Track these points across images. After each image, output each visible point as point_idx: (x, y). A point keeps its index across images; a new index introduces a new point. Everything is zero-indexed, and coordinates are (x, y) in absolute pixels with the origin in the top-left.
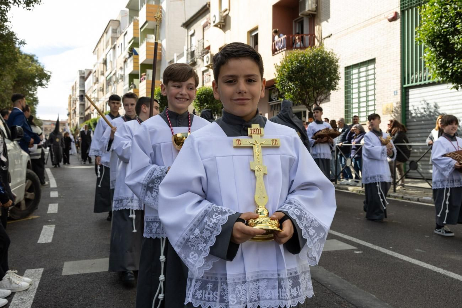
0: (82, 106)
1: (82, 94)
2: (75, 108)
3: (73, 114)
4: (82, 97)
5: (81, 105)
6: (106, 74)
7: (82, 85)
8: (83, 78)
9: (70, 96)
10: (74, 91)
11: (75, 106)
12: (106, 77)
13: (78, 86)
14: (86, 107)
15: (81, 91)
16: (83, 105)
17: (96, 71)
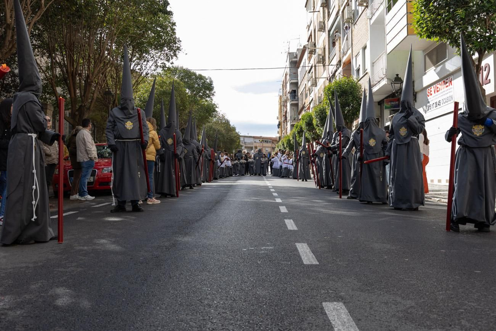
0: (295, 108)
1: (294, 89)
2: (286, 111)
3: (284, 122)
4: (294, 93)
5: (292, 105)
6: (328, 24)
7: (294, 75)
8: (295, 63)
9: (281, 96)
10: (285, 88)
11: (285, 110)
12: (329, 31)
13: (288, 77)
14: (300, 106)
15: (291, 84)
16: (295, 106)
17: (311, 35)
